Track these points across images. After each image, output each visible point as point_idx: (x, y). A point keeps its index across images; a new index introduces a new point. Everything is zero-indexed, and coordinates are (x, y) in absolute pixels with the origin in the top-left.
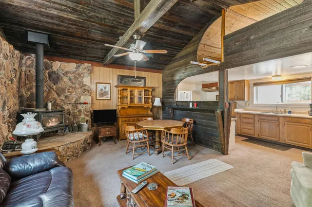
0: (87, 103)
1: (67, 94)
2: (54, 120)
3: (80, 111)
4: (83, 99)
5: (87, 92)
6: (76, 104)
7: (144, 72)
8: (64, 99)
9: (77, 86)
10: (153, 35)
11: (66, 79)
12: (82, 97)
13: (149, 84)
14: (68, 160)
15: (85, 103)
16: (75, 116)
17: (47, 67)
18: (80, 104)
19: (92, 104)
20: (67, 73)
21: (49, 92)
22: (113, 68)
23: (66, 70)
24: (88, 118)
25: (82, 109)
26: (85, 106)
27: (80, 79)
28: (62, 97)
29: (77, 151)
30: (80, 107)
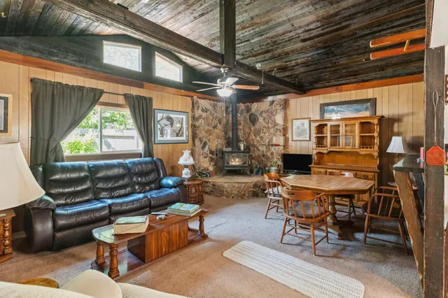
0: (278, 145)
1: (262, 135)
3: (272, 154)
4: (274, 141)
5: (278, 133)
6: (270, 145)
8: (259, 140)
9: (270, 125)
11: (261, 120)
12: (274, 138)
14: (233, 197)
15: (276, 145)
16: (268, 158)
17: (248, 110)
18: (272, 145)
19: (285, 146)
20: (261, 113)
21: (249, 134)
23: (261, 110)
24: (280, 163)
25: (275, 152)
26: (277, 147)
27: (272, 118)
28: (258, 138)
30: (273, 149)
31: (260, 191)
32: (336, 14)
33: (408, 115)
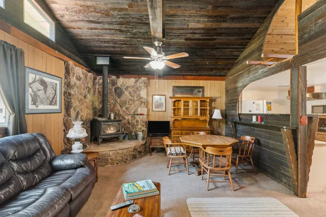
0: (143, 115)
1: (127, 106)
2: (112, 129)
3: (137, 121)
4: (140, 111)
5: (143, 105)
6: (135, 115)
7: (201, 81)
8: (125, 110)
9: (136, 99)
10: (201, 37)
11: (127, 93)
12: (139, 109)
13: (208, 94)
14: (117, 163)
15: (141, 114)
16: (133, 126)
17: (114, 83)
18: (137, 115)
19: (148, 115)
20: (128, 87)
21: (115, 105)
22: (168, 79)
23: (127, 85)
24: (144, 129)
25: (139, 120)
26: (141, 117)
27: (138, 93)
28: (124, 109)
29: (126, 157)
30: (137, 117)
31: (137, 153)
32: (215, 29)
33: (218, 97)
